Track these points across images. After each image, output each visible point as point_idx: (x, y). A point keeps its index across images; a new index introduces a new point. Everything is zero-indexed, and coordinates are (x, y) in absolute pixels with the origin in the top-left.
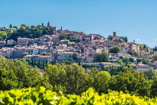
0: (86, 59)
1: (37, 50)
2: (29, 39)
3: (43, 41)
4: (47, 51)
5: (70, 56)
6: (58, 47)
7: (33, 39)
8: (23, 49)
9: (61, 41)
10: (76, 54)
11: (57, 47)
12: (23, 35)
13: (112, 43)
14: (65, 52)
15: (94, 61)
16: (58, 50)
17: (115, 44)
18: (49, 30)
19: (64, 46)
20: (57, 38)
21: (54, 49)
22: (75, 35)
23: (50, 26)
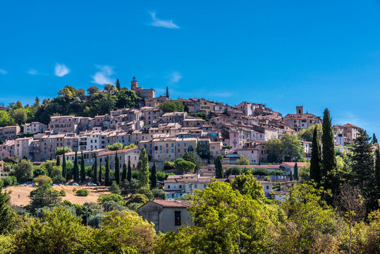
0: (236, 155)
1: (96, 141)
2: (80, 118)
3: (116, 122)
4: (123, 141)
5: (191, 149)
6: (157, 129)
7: (90, 118)
8: (58, 139)
9: (165, 115)
10: (207, 142)
11: (152, 129)
12: (67, 111)
13: (304, 121)
14: (174, 139)
15: (262, 161)
16: (155, 136)
17: (311, 122)
18: (136, 96)
19: (174, 127)
20: (155, 112)
21: (145, 135)
22: (203, 105)
23: (138, 88)
